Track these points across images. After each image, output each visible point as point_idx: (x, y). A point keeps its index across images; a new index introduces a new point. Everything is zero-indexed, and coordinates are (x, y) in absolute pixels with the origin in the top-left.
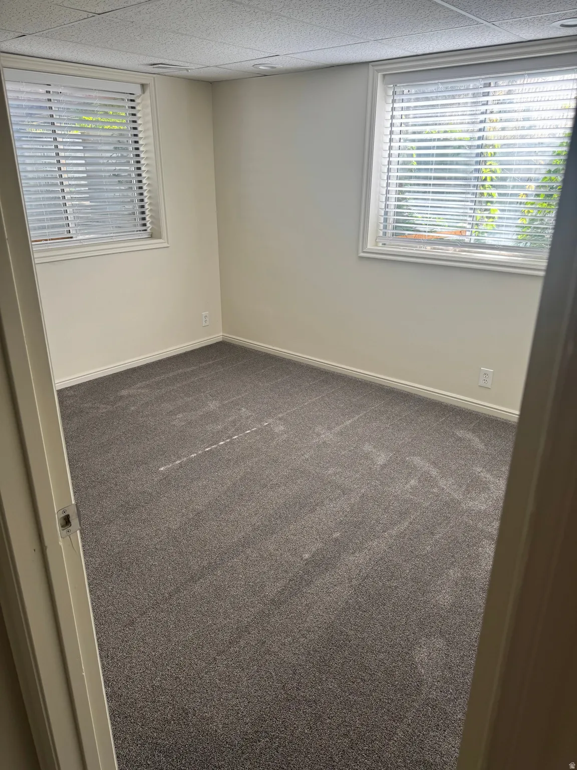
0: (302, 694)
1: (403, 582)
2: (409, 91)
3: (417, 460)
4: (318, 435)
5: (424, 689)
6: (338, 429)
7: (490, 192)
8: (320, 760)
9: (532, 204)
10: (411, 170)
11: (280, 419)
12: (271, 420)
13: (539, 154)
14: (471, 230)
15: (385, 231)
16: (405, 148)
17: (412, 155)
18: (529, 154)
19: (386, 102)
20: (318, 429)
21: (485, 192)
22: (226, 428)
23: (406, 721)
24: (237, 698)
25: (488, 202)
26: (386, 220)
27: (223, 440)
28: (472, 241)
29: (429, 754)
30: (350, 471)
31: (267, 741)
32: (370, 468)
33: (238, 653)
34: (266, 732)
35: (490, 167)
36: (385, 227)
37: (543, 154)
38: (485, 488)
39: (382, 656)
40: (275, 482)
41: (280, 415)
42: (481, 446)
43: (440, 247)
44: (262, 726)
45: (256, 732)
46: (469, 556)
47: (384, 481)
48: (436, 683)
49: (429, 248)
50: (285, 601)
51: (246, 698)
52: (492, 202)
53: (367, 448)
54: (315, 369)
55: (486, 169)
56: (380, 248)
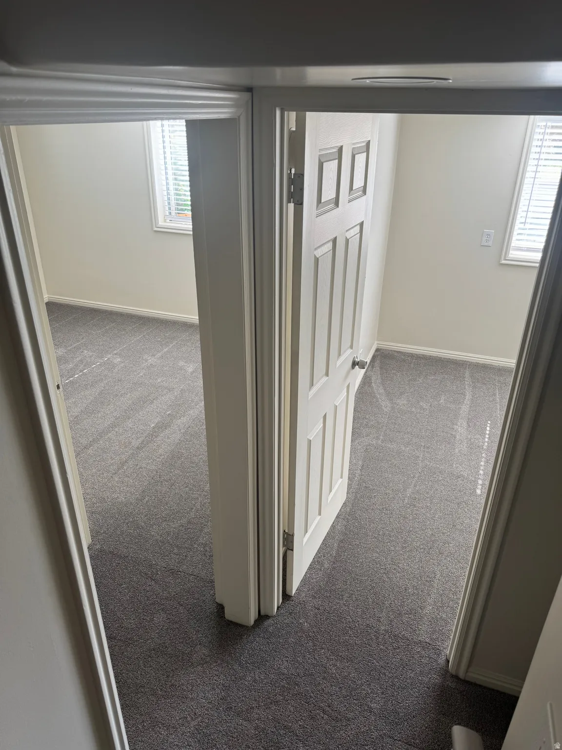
4: (146, 360)
6: (159, 355)
11: (116, 354)
12: (109, 356)
15: (170, 211)
20: (146, 357)
22: (76, 365)
26: (169, 204)
27: (78, 374)
30: (171, 378)
33: (124, 472)
36: (170, 209)
40: (123, 392)
41: (115, 352)
50: (145, 446)
51: (134, 487)
53: (181, 363)
54: (134, 316)
56: (169, 224)
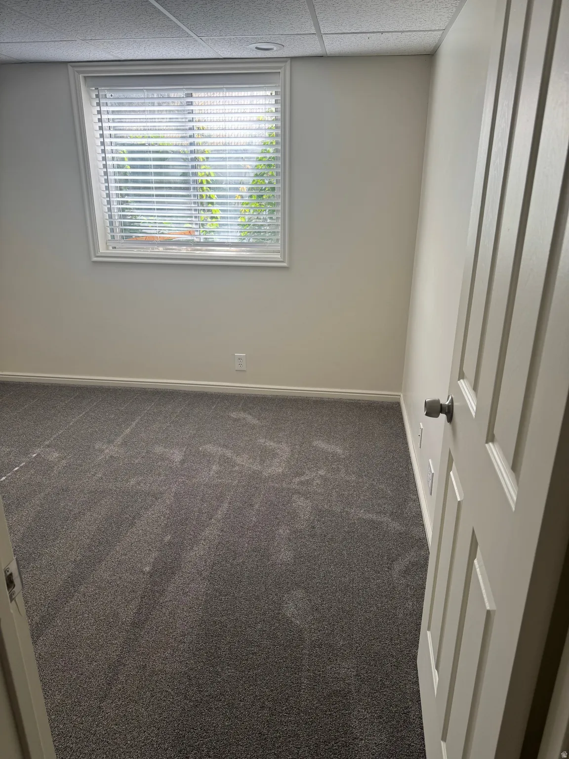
0: (206, 694)
1: (247, 556)
2: (112, 96)
3: (209, 448)
4: (102, 451)
5: (306, 635)
6: (119, 440)
7: (208, 194)
8: (251, 741)
9: (247, 204)
10: (125, 174)
11: (48, 446)
12: (38, 450)
13: (246, 160)
14: (198, 230)
15: (113, 234)
16: (117, 152)
17: (123, 159)
18: (237, 159)
19: (91, 104)
20: (98, 445)
21: (204, 194)
23: (305, 668)
24: (145, 732)
25: (209, 203)
26: (111, 223)
28: (202, 240)
29: (334, 684)
30: (152, 476)
31: (195, 754)
32: (171, 468)
33: (122, 690)
34: (189, 746)
35: (204, 171)
36: (112, 230)
37: (249, 159)
38: (275, 455)
39: (259, 626)
40: (76, 511)
41: (47, 443)
42: (255, 422)
43: (174, 247)
44: (183, 743)
45: (180, 752)
46: (288, 513)
47: (189, 475)
48: (312, 627)
49: (161, 249)
50: (147, 619)
51: (154, 727)
52: (212, 203)
53: (159, 449)
55: (201, 172)
56: (111, 251)
